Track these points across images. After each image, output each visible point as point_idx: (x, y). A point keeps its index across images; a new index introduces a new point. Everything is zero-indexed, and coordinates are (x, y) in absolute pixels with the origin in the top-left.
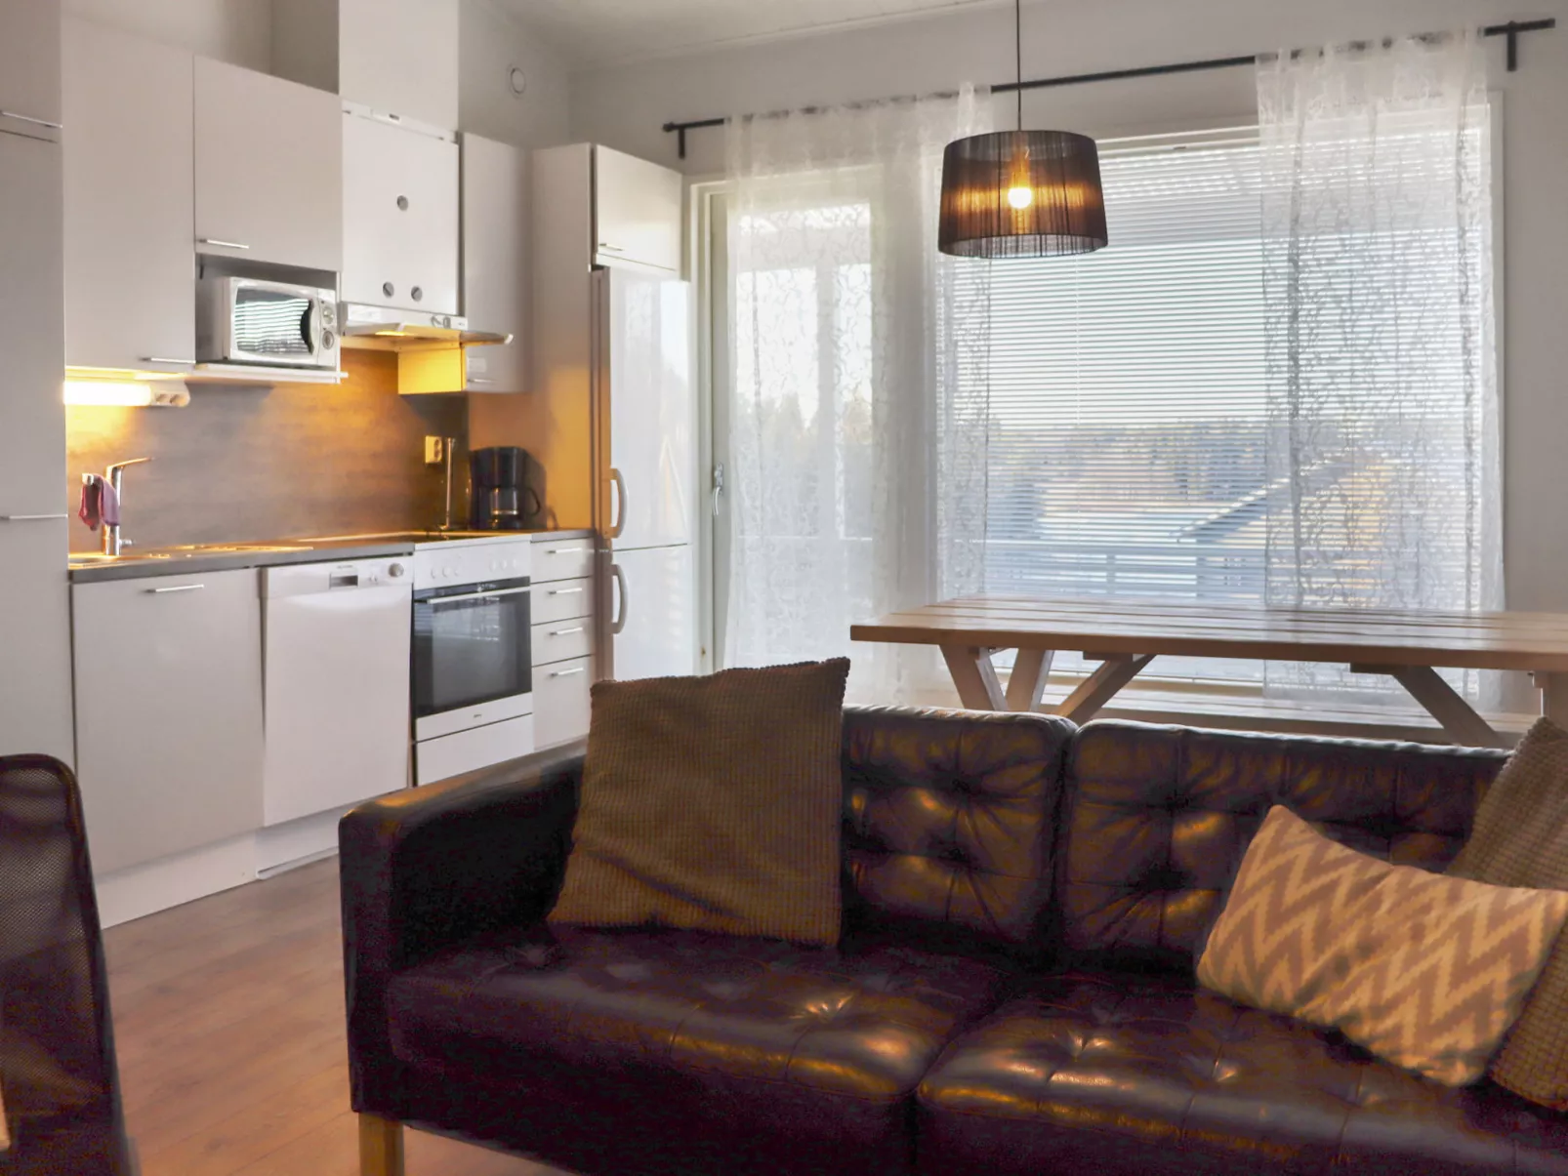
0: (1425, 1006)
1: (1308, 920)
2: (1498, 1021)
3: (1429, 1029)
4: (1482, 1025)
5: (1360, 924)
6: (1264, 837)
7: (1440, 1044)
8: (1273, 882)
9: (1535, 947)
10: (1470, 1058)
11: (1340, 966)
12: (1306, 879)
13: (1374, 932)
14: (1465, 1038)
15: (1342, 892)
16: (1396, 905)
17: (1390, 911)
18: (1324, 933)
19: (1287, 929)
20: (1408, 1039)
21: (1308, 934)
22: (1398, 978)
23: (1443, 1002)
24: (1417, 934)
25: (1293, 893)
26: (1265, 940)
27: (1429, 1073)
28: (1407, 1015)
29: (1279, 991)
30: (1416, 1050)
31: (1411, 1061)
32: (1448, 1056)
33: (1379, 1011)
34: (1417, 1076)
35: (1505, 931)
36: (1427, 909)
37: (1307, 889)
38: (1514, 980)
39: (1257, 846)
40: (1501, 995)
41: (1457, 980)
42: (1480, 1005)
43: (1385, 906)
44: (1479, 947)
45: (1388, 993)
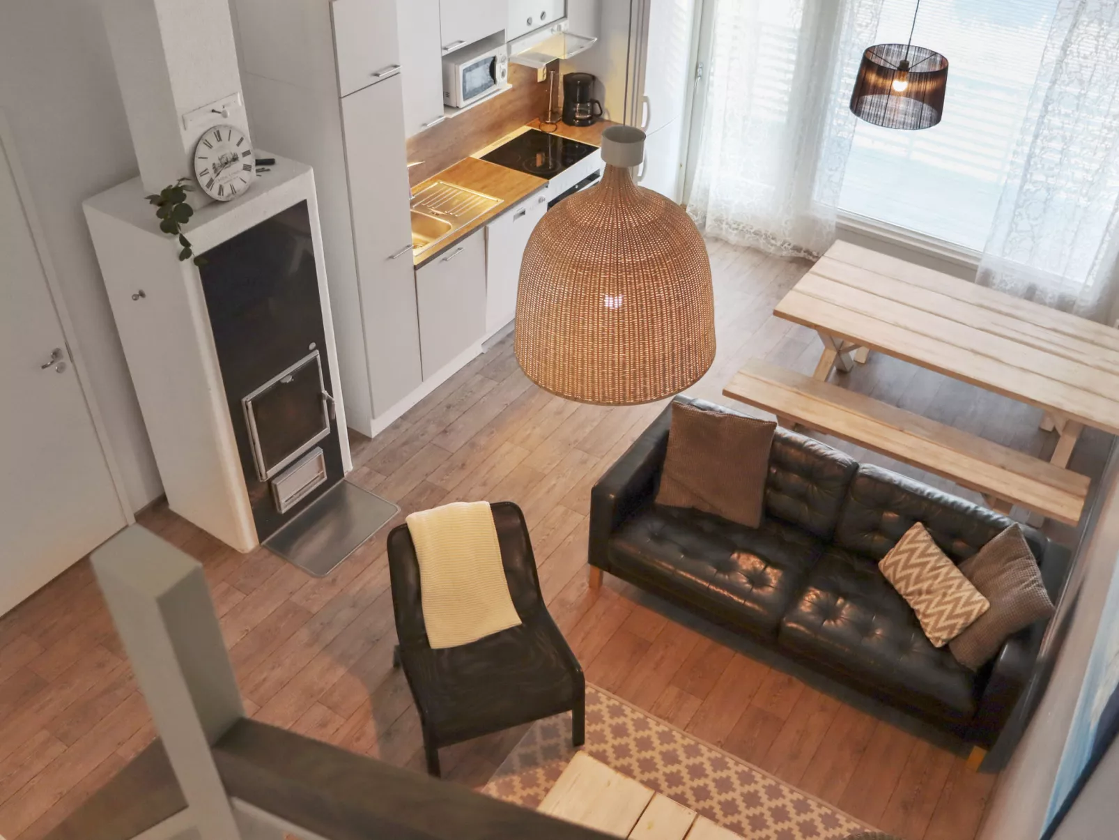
0: (937, 622)
1: (916, 571)
2: (956, 632)
3: (935, 629)
4: (951, 632)
5: (930, 582)
6: (911, 532)
7: (937, 635)
8: (909, 553)
9: (973, 617)
10: (943, 641)
11: (920, 593)
12: (919, 557)
13: (932, 588)
14: (944, 635)
15: (929, 566)
16: (942, 581)
17: (939, 583)
18: (919, 580)
19: (909, 571)
20: (929, 629)
21: (913, 577)
22: (934, 608)
23: (942, 624)
24: (944, 595)
25: (914, 560)
26: (901, 572)
27: (931, 640)
28: (931, 621)
29: (900, 589)
30: (930, 633)
31: (928, 635)
32: (938, 639)
33: (925, 616)
34: (928, 639)
35: (968, 609)
36: (950, 587)
37: (919, 561)
38: (963, 624)
39: (909, 535)
40: (958, 627)
41: (949, 618)
42: (952, 627)
43: (940, 579)
44: (959, 611)
45: (929, 612)
